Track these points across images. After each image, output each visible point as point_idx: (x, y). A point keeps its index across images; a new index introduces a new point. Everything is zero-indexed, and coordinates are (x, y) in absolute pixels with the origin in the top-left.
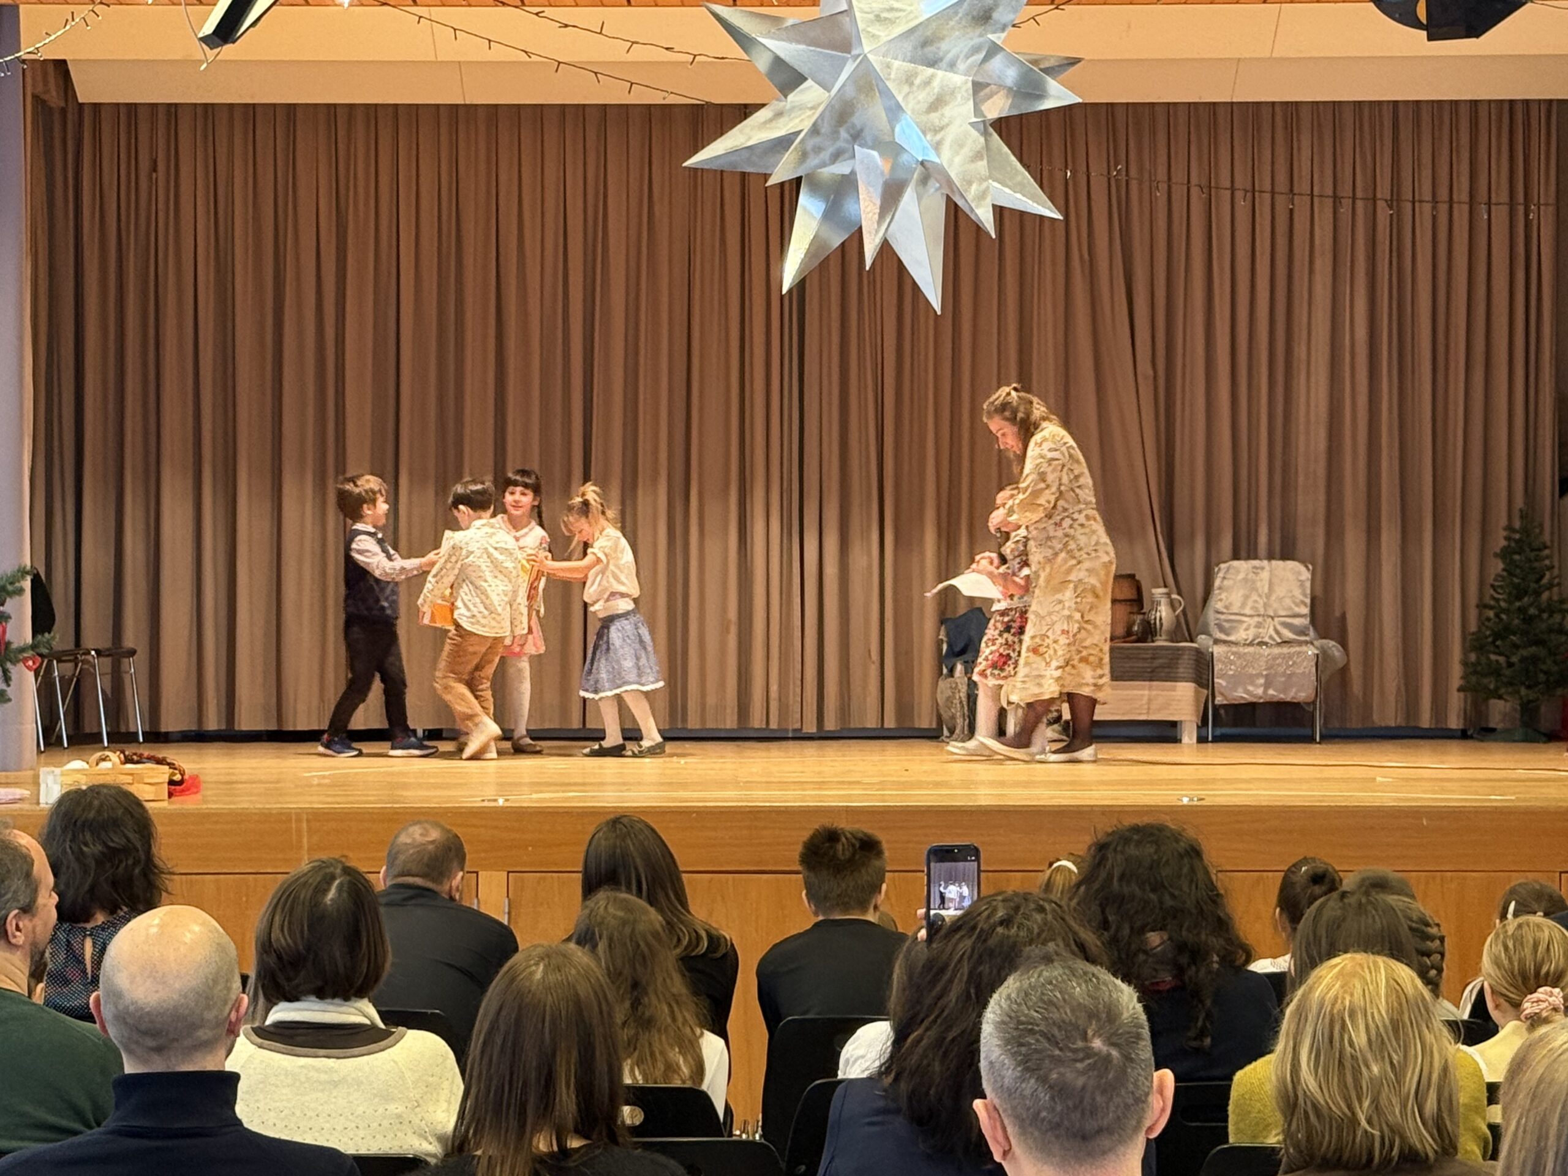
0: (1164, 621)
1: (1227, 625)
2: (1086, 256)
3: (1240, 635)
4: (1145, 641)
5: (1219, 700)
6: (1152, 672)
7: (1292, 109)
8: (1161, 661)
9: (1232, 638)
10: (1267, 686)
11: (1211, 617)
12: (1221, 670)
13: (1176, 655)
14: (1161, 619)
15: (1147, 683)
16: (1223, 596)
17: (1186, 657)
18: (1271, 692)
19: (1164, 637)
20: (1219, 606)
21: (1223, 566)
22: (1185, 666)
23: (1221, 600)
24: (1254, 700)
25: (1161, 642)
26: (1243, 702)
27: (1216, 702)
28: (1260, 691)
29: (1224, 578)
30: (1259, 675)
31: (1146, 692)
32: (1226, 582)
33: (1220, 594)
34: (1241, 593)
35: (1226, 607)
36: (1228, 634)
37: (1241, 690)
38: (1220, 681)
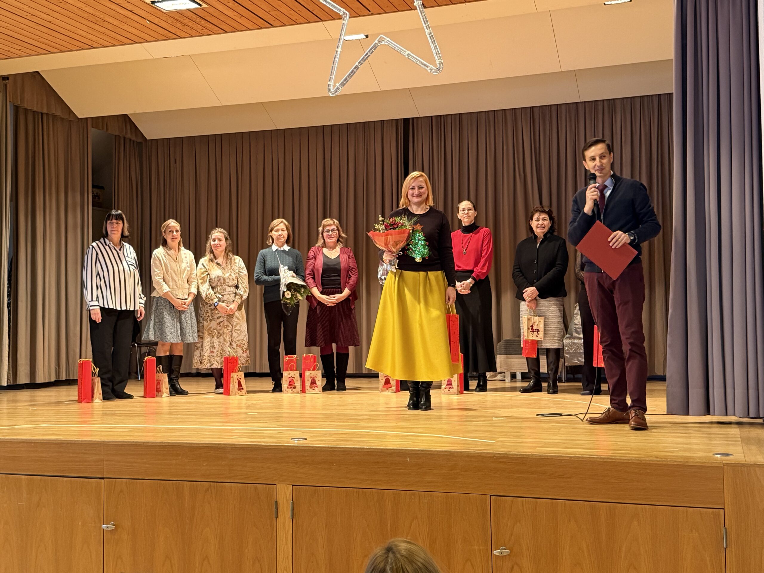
5: (567, 364)
7: (612, 102)
11: (572, 327)
20: (576, 322)
26: (577, 365)
37: (576, 359)
38: (567, 355)
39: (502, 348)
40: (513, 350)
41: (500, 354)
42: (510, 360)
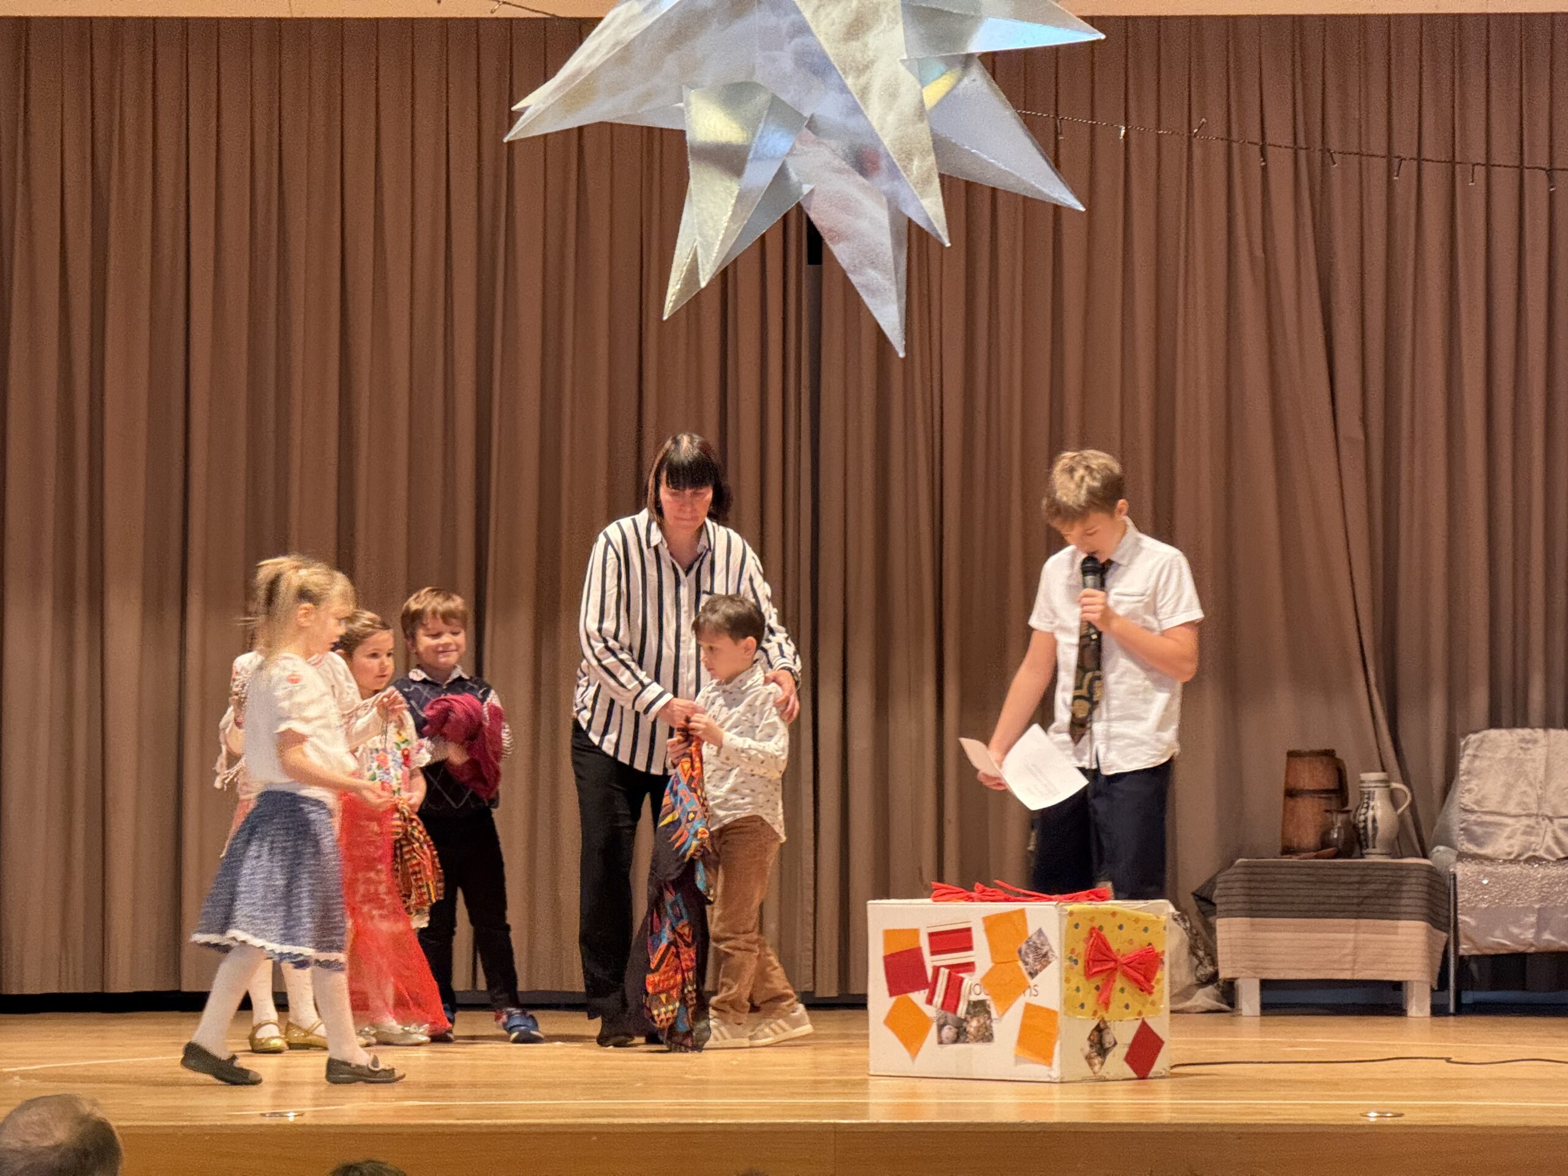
0: (1379, 824)
1: (1479, 830)
2: (1259, 253)
3: (1501, 845)
4: (1349, 857)
5: (1465, 948)
6: (1358, 904)
8: (1372, 886)
9: (1487, 851)
10: (1540, 927)
11: (1455, 818)
12: (1468, 900)
13: (1396, 879)
14: (1374, 820)
15: (1353, 921)
16: (1473, 785)
17: (1414, 880)
18: (1547, 936)
19: (1378, 850)
20: (1467, 800)
21: (1473, 737)
22: (1413, 894)
23: (1469, 791)
24: (1521, 949)
25: (1375, 857)
26: (1505, 952)
27: (1461, 952)
28: (1529, 935)
29: (1475, 756)
30: (1528, 910)
31: (1351, 936)
32: (1477, 763)
33: (1467, 781)
34: (1503, 778)
35: (1478, 802)
36: (1480, 845)
37: (1498, 933)
38: (1466, 919)
39: (1234, 892)
40: (1274, 900)
41: (1229, 914)
42: (1260, 935)
